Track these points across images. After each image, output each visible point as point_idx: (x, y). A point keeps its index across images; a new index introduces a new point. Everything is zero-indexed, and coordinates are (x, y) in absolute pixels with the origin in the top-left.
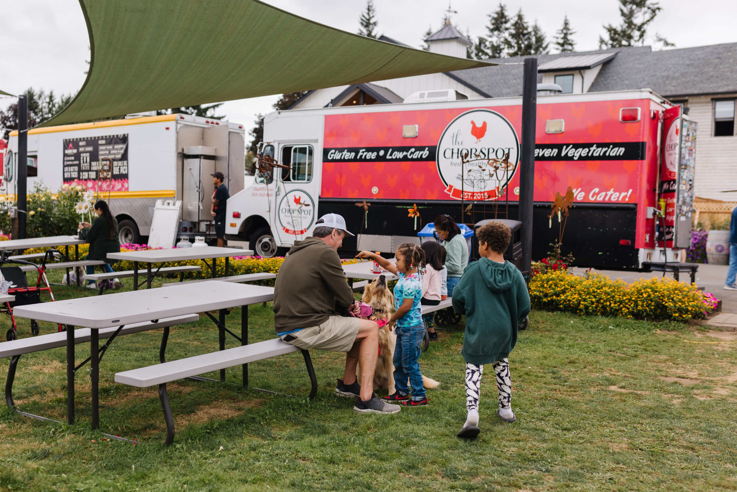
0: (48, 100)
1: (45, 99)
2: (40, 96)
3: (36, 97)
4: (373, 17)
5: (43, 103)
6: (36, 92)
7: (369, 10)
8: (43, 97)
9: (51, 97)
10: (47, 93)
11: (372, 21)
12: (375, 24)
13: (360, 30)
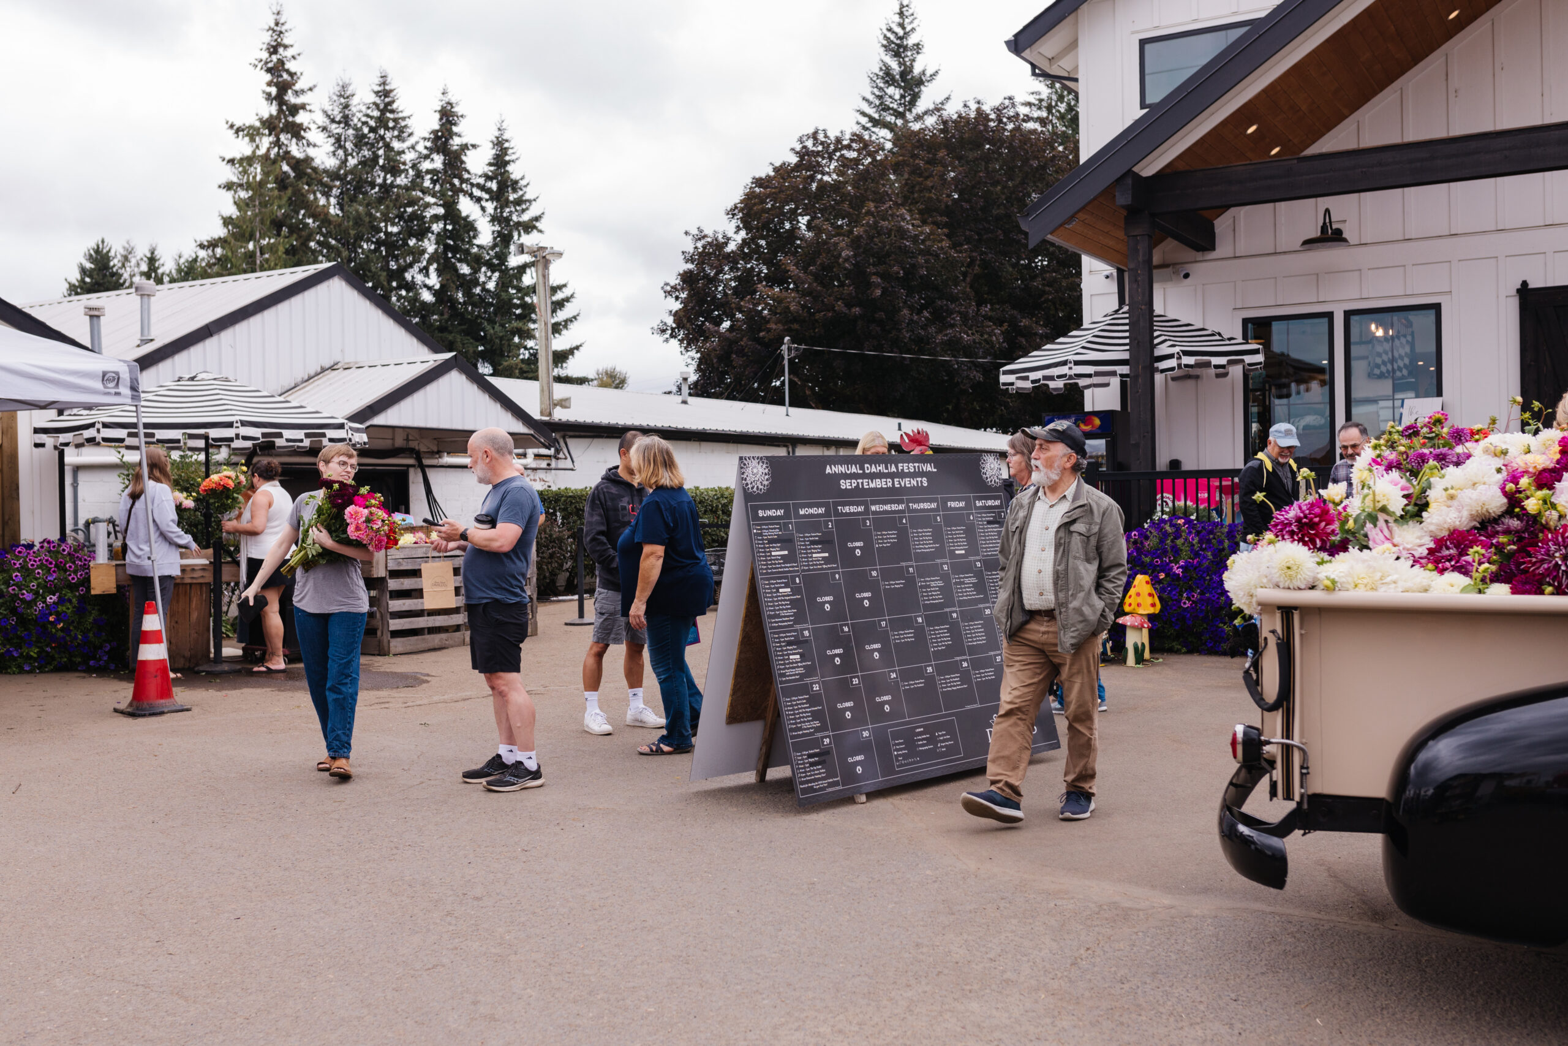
0: (144, 267)
1: (138, 265)
2: (126, 259)
3: (115, 262)
4: (913, 29)
5: (132, 276)
6: (116, 248)
7: (901, 14)
8: (133, 261)
9: (152, 260)
10: (142, 252)
11: (911, 41)
12: (918, 47)
13: (885, 64)
